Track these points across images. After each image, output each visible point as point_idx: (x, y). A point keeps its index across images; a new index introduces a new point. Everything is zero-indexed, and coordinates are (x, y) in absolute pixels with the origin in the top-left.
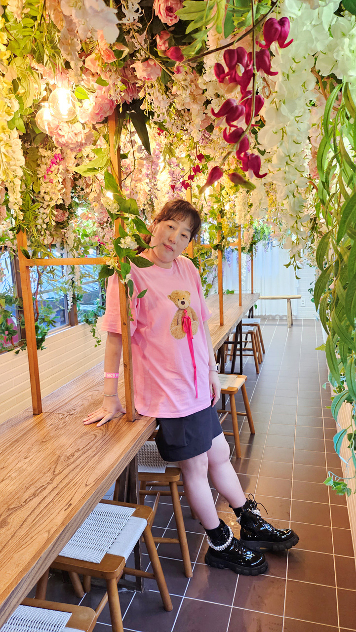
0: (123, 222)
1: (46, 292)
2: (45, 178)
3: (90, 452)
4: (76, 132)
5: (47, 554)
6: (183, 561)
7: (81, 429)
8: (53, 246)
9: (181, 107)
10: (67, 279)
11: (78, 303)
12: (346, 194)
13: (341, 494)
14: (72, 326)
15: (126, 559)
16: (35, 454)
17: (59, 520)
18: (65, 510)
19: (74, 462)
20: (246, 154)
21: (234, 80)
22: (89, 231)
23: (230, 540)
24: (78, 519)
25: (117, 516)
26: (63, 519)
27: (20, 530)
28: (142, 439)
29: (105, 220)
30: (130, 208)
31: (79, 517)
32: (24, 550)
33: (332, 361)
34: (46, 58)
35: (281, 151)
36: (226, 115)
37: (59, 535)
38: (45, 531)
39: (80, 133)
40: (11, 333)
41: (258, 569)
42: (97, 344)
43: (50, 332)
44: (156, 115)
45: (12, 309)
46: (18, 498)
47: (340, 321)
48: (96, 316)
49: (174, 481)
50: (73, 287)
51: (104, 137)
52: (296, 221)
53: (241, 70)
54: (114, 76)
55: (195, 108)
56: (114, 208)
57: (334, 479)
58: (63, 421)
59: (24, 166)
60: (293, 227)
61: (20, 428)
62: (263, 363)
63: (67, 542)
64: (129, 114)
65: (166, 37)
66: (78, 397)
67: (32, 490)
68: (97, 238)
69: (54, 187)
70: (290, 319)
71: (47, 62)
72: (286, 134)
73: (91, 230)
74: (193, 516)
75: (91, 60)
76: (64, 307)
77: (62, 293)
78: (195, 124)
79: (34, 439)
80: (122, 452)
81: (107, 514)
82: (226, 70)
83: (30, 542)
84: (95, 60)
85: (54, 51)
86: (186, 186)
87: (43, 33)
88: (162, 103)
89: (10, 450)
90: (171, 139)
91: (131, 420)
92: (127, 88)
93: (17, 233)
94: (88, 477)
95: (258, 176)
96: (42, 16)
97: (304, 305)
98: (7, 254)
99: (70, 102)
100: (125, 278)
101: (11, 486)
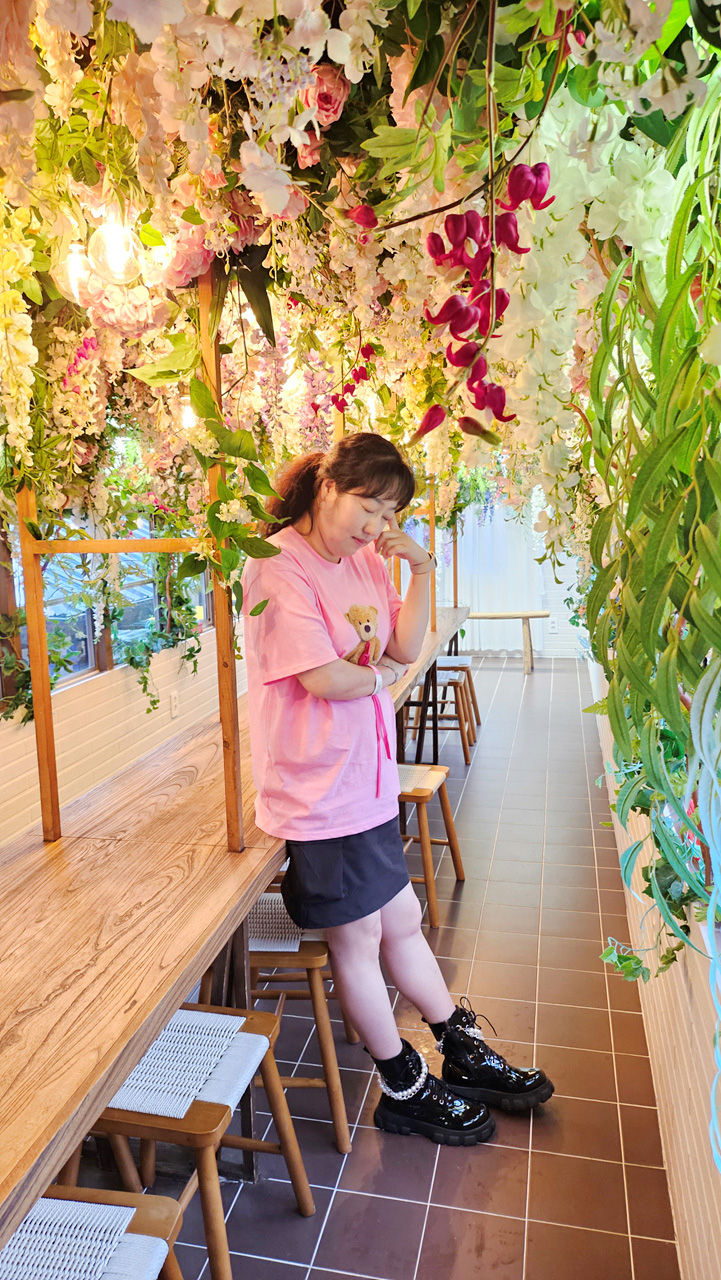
0: (223, 472)
2: (65, 384)
3: (161, 908)
4: (137, 303)
5: (98, 1090)
6: (334, 1125)
7: (140, 867)
8: (68, 512)
10: (95, 578)
11: (115, 624)
12: (639, 445)
13: (631, 979)
14: (101, 671)
15: (233, 1109)
16: (56, 913)
17: (116, 1028)
18: (125, 1012)
19: (133, 927)
20: (481, 384)
21: (458, 258)
22: (136, 483)
23: (421, 1080)
24: (150, 1030)
25: (210, 1031)
26: (122, 1028)
27: (44, 1048)
28: (259, 883)
29: (169, 461)
30: (239, 448)
31: (153, 1025)
32: (56, 1083)
33: (618, 721)
34: (106, 184)
35: (531, 368)
36: (450, 322)
37: (118, 1054)
38: (91, 1048)
39: (144, 305)
41: (477, 1131)
42: (151, 708)
43: (58, 684)
44: (293, 280)
46: (33, 993)
47: (632, 654)
48: (148, 650)
49: (317, 965)
50: (104, 593)
51: (190, 313)
52: (556, 486)
53: (472, 249)
54: (218, 208)
55: (363, 266)
56: (208, 445)
57: (618, 951)
58: (104, 852)
59: (35, 366)
60: (550, 494)
61: (20, 866)
62: (478, 743)
63: (131, 1069)
64: (236, 272)
66: (128, 808)
67: (58, 978)
68: (152, 497)
69: (81, 401)
70: (527, 659)
71: (109, 191)
72: (538, 338)
73: (142, 479)
75: (183, 185)
76: (85, 633)
77: (82, 607)
78: (360, 294)
79: (49, 888)
80: (225, 908)
81: (192, 1029)
82: (448, 247)
83: (65, 1068)
84: (190, 184)
85: (127, 178)
86: (341, 405)
87: (105, 141)
88: (306, 260)
89: (7, 907)
90: (312, 317)
91: (236, 848)
92: (237, 229)
93: (18, 491)
94: (163, 954)
95: (499, 416)
96: (106, 113)
97: (555, 631)
99: (131, 251)
100: (228, 577)
101: (15, 973)
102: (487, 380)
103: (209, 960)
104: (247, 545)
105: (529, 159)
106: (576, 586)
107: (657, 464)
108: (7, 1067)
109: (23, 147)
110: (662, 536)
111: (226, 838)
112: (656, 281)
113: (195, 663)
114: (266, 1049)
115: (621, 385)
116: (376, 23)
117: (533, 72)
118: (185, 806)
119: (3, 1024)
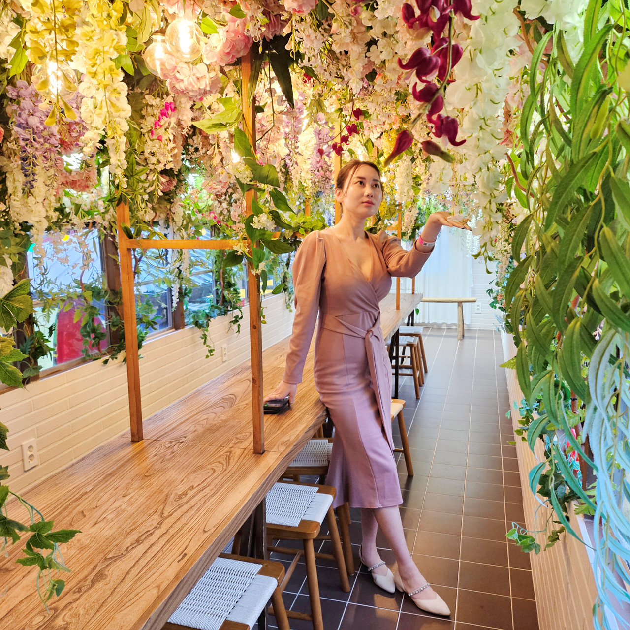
0: (256, 195)
1: (144, 284)
2: (152, 134)
3: (207, 490)
4: (199, 75)
7: (194, 462)
8: (155, 223)
9: (339, 48)
10: (173, 267)
11: (187, 299)
12: (554, 170)
13: (527, 551)
14: (177, 329)
15: (251, 627)
16: (136, 491)
17: (171, 573)
18: (178, 561)
19: (187, 502)
21: (425, 24)
22: (202, 205)
24: (195, 573)
25: (238, 573)
26: (176, 572)
27: (122, 584)
28: (273, 477)
29: (224, 191)
30: (267, 177)
31: (196, 571)
32: (128, 609)
35: (475, 112)
36: (416, 68)
37: (171, 591)
38: (154, 586)
39: (204, 77)
40: (99, 336)
42: (209, 355)
43: (149, 337)
44: (306, 57)
45: (101, 304)
46: (117, 546)
48: (208, 317)
50: (179, 278)
51: (236, 83)
52: (490, 201)
53: (435, 15)
54: (254, 6)
55: (356, 50)
56: (246, 176)
57: (518, 532)
58: (170, 451)
59: (128, 119)
60: (485, 208)
61: (115, 458)
63: (181, 601)
64: (268, 55)
66: (189, 421)
67: (135, 536)
68: (212, 215)
69: (162, 146)
70: (460, 329)
72: (481, 91)
73: (206, 203)
76: (166, 304)
77: (165, 287)
78: (353, 70)
79: (133, 473)
80: (249, 492)
81: (226, 571)
82: (418, 13)
83: (135, 599)
86: (339, 150)
88: (315, 42)
89: (105, 485)
90: (320, 88)
91: (259, 451)
92: (268, 22)
93: (118, 205)
94: (206, 521)
95: (454, 143)
97: (480, 311)
98: (95, 232)
99: (195, 37)
100: (257, 267)
101: (107, 531)
102: (443, 113)
103: (238, 527)
104: (271, 245)
106: (495, 281)
107: (571, 180)
108: (96, 597)
110: (573, 235)
111: (252, 444)
112: (573, 45)
113: (239, 326)
114: (275, 587)
115: (542, 127)
118: (226, 421)
119: (96, 566)
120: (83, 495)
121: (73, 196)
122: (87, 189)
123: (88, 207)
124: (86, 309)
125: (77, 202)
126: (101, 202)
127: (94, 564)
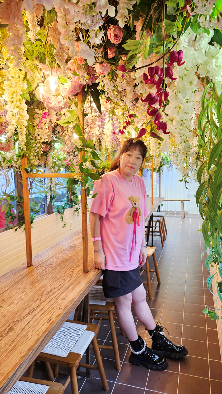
0: (84, 153)
1: (34, 194)
2: (38, 126)
3: (61, 290)
4: (59, 101)
5: (37, 348)
6: (115, 361)
7: (56, 276)
8: (40, 166)
9: (121, 89)
10: (47, 186)
11: (54, 200)
12: (213, 143)
13: (212, 319)
14: (49, 214)
15: (82, 355)
16: (29, 290)
17: (44, 328)
18: (47, 323)
19: (52, 295)
20: (159, 122)
21: (153, 82)
22: (61, 157)
23: (144, 348)
24: (55, 329)
25: (76, 330)
26: (46, 328)
27: (21, 333)
28: (92, 283)
29: (71, 150)
30: (89, 145)
31: (56, 327)
32: (24, 345)
33: (206, 235)
34: (47, 63)
35: (178, 118)
36: (148, 101)
37: (44, 337)
38: (36, 334)
39: (61, 101)
40: (13, 218)
42: (64, 226)
43: (36, 218)
44: (106, 93)
45: (14, 203)
46: (19, 315)
47: (211, 212)
48: (64, 208)
49: (111, 310)
50: (50, 191)
51: (75, 104)
52: (186, 156)
53: (157, 78)
54: (83, 71)
55: (129, 89)
56: (80, 145)
57: (208, 310)
58: (45, 271)
59: (27, 120)
60: (184, 159)
61: (19, 274)
62: (166, 240)
64: (90, 91)
65: (113, 50)
66: (54, 257)
67: (28, 311)
68: (66, 162)
69: (43, 131)
70: (183, 214)
71: (47, 65)
72: (181, 108)
73: (63, 156)
74: (122, 332)
75: (71, 63)
76: (44, 203)
77: (44, 195)
78: (128, 97)
79: (27, 281)
80: (81, 290)
81: (70, 329)
82: (149, 78)
83: (27, 340)
84: (74, 63)
85: (52, 60)
86: (122, 132)
87: (46, 49)
88: (110, 87)
89: (15, 287)
90: (113, 105)
91: (86, 271)
92: (89, 78)
93: (22, 158)
94: (61, 304)
95: (165, 133)
96: (46, 40)
97: (192, 205)
98: (12, 170)
99: (57, 84)
100: (85, 186)
101: (15, 308)
102: (161, 120)
104: (91, 175)
105: (176, 49)
107: (218, 148)
108: (9, 339)
109: (19, 50)
110: (219, 172)
111: (83, 268)
112: (219, 89)
113: (78, 212)
114: (94, 336)
115: (208, 124)
116: (129, 9)
117: (179, 22)
118: (71, 257)
119: (9, 325)
120: (4, 292)
121: (3, 154)
122: (9, 151)
123: (9, 159)
124: (8, 205)
125: (4, 157)
126: (15, 157)
127: (9, 324)
